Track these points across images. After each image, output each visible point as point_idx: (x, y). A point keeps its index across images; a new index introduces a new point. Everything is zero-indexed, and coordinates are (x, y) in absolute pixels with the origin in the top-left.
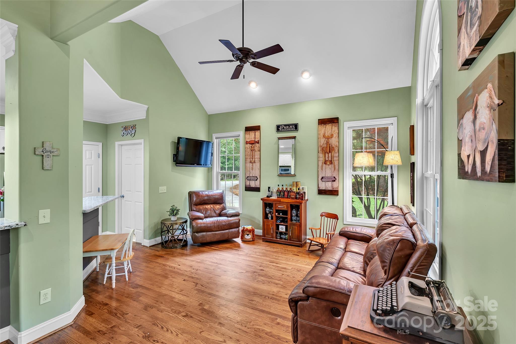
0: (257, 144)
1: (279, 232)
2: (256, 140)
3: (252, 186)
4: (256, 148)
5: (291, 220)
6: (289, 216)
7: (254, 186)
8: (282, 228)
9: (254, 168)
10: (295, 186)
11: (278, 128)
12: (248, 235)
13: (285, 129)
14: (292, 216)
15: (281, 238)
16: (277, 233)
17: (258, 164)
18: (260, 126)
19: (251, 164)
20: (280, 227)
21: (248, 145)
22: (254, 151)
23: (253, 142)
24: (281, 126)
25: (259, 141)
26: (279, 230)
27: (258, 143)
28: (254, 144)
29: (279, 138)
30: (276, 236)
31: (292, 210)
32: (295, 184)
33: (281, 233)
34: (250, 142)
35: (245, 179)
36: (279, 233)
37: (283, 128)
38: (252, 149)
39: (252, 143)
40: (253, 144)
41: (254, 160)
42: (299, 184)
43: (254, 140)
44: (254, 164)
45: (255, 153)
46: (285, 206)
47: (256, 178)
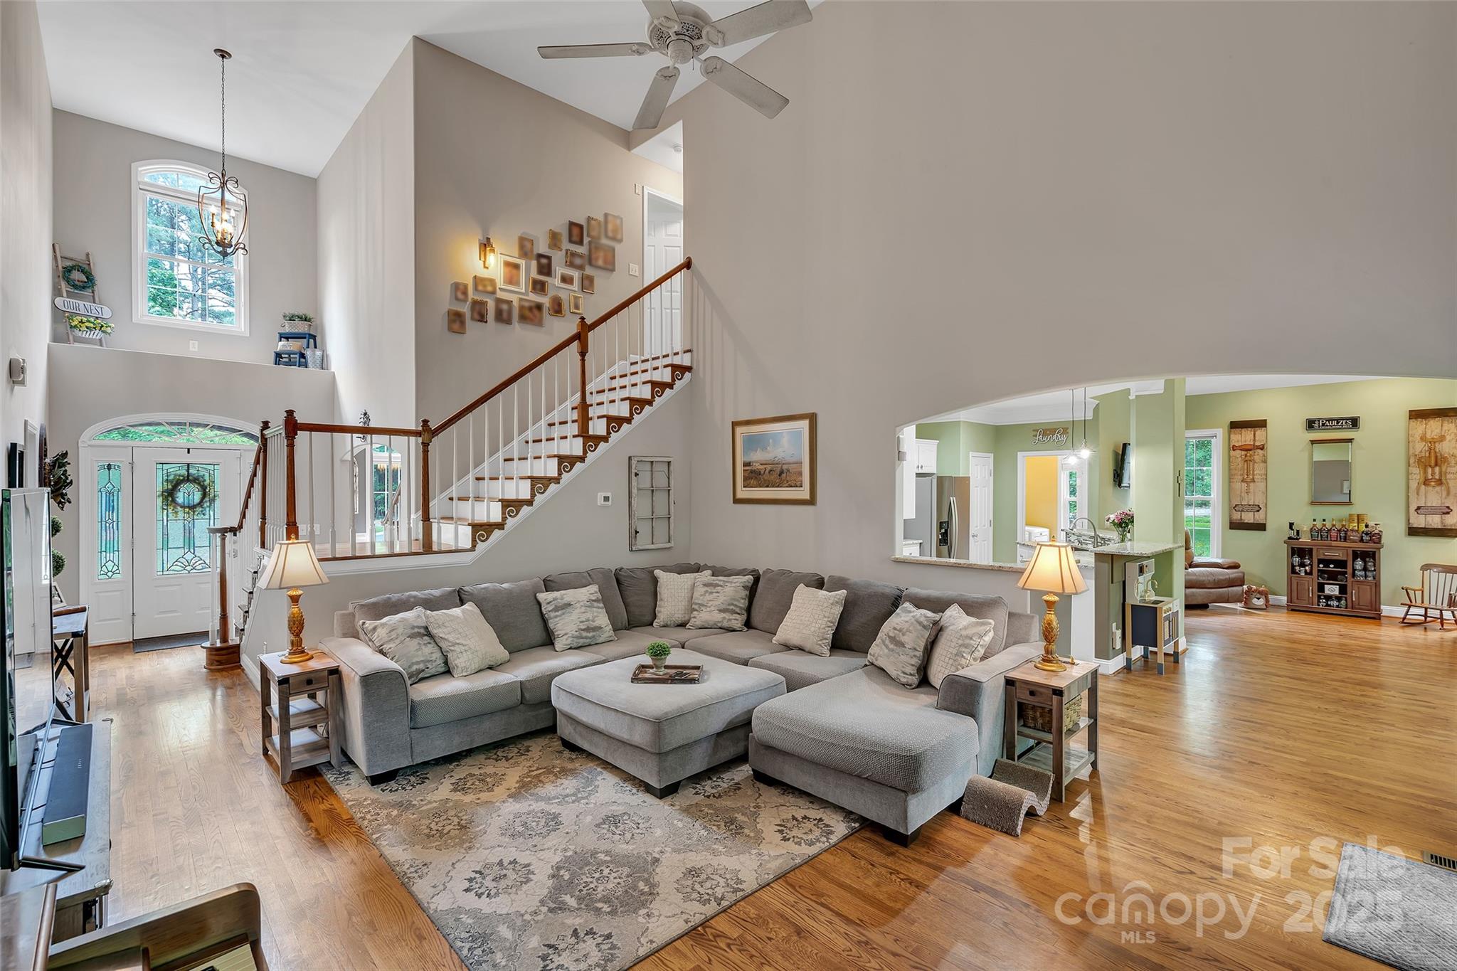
0: (1259, 451)
1: (1325, 596)
2: (1258, 444)
3: (1246, 521)
4: (1256, 457)
5: (1354, 575)
6: (1349, 570)
7: (1252, 521)
8: (1332, 589)
9: (1252, 490)
10: (1356, 521)
11: (1311, 424)
12: (1259, 599)
13: (1327, 426)
14: (1354, 570)
15: (1327, 605)
16: (1319, 597)
17: (1262, 485)
18: (1266, 420)
19: (1244, 485)
20: (1327, 587)
21: (1238, 452)
22: (1251, 464)
23: (1249, 447)
24: (1319, 421)
25: (1263, 445)
26: (1324, 592)
27: (1262, 449)
28: (1253, 451)
29: (1313, 442)
30: (1319, 602)
31: (1354, 559)
32: (1356, 518)
33: (1328, 598)
34: (1243, 447)
35: (1230, 510)
36: (1322, 597)
37: (1323, 425)
38: (1248, 458)
39: (1246, 449)
40: (1251, 450)
41: (1251, 477)
42: (1365, 518)
43: (1252, 443)
44: (1251, 484)
45: (1254, 465)
46: (1341, 553)
47: (1257, 507)
